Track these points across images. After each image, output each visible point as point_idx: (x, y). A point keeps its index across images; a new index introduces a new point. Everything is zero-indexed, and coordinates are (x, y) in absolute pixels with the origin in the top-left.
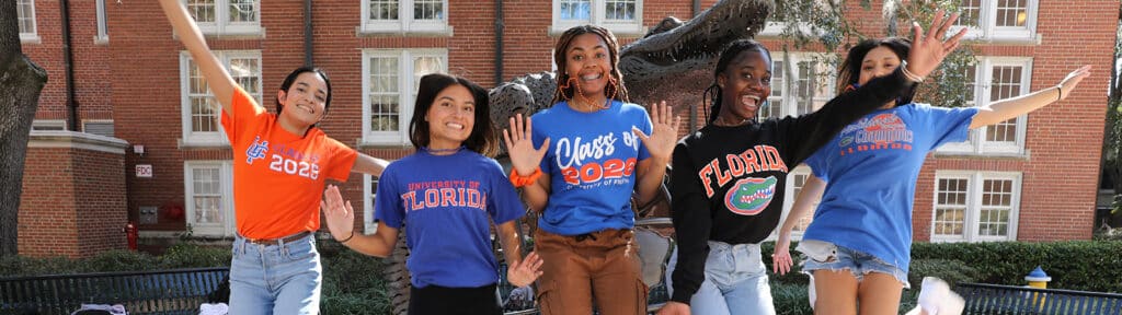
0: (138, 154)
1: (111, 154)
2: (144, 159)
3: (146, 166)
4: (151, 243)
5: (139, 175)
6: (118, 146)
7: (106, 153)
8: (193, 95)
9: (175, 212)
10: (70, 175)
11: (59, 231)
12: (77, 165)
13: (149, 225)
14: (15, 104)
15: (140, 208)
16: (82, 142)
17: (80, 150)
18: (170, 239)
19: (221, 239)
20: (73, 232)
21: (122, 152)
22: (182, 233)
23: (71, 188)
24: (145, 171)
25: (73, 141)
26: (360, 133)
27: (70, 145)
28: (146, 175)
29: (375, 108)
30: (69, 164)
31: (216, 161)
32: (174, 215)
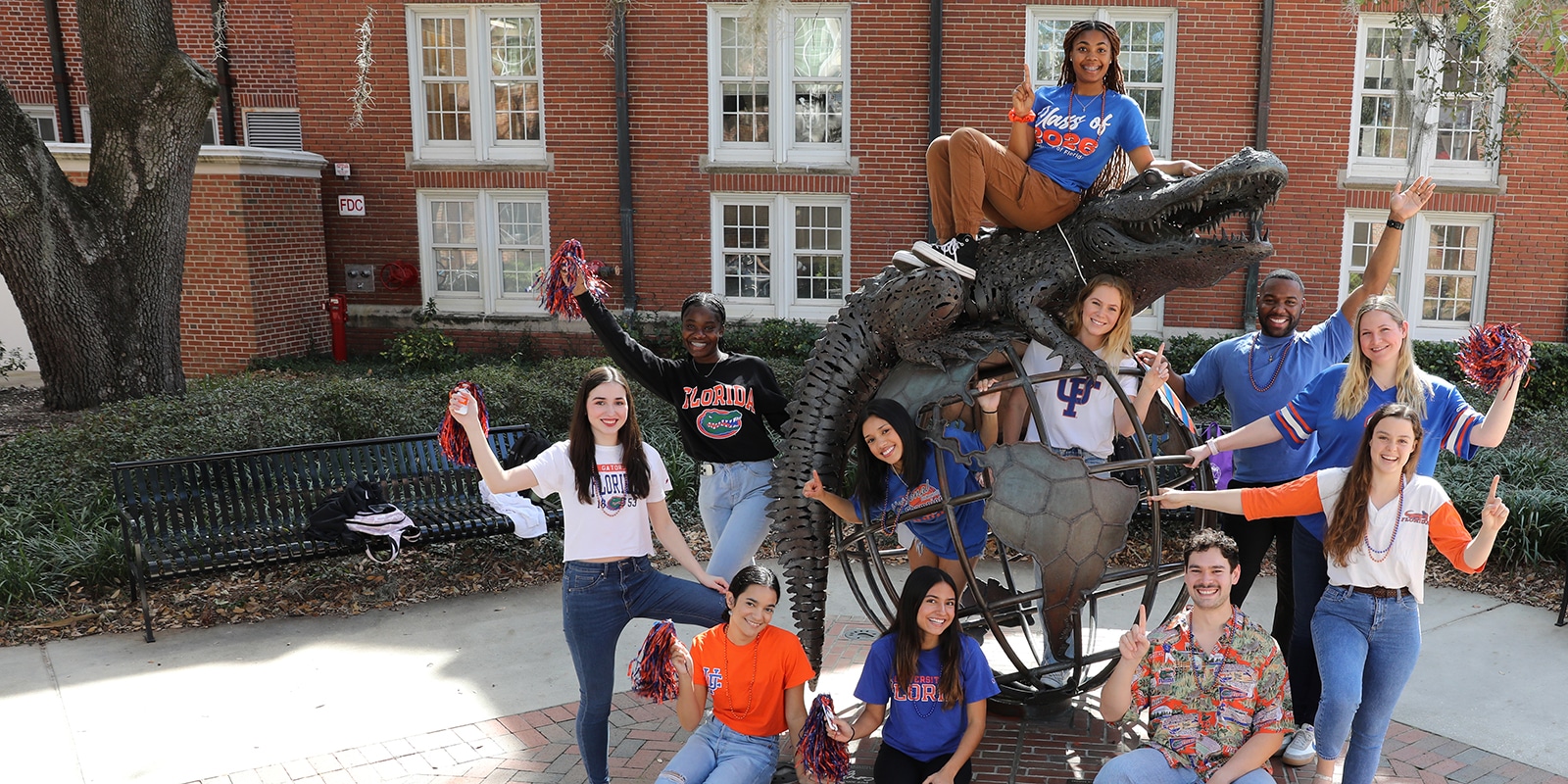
0: (342, 177)
1: (300, 179)
2: (351, 186)
3: (354, 198)
4: (366, 325)
5: (344, 212)
6: (311, 166)
7: (292, 179)
8: (431, 79)
9: (404, 274)
10: (239, 219)
11: (224, 311)
12: (249, 201)
13: (364, 295)
14: (173, 133)
15: (348, 267)
16: (256, 164)
17: (252, 178)
18: (396, 318)
19: (478, 320)
20: (246, 311)
21: (318, 175)
22: (416, 309)
23: (241, 242)
24: (353, 206)
25: (242, 164)
26: (706, 145)
27: (238, 171)
28: (355, 213)
29: (729, 103)
30: (237, 203)
31: (470, 191)
32: (403, 280)
